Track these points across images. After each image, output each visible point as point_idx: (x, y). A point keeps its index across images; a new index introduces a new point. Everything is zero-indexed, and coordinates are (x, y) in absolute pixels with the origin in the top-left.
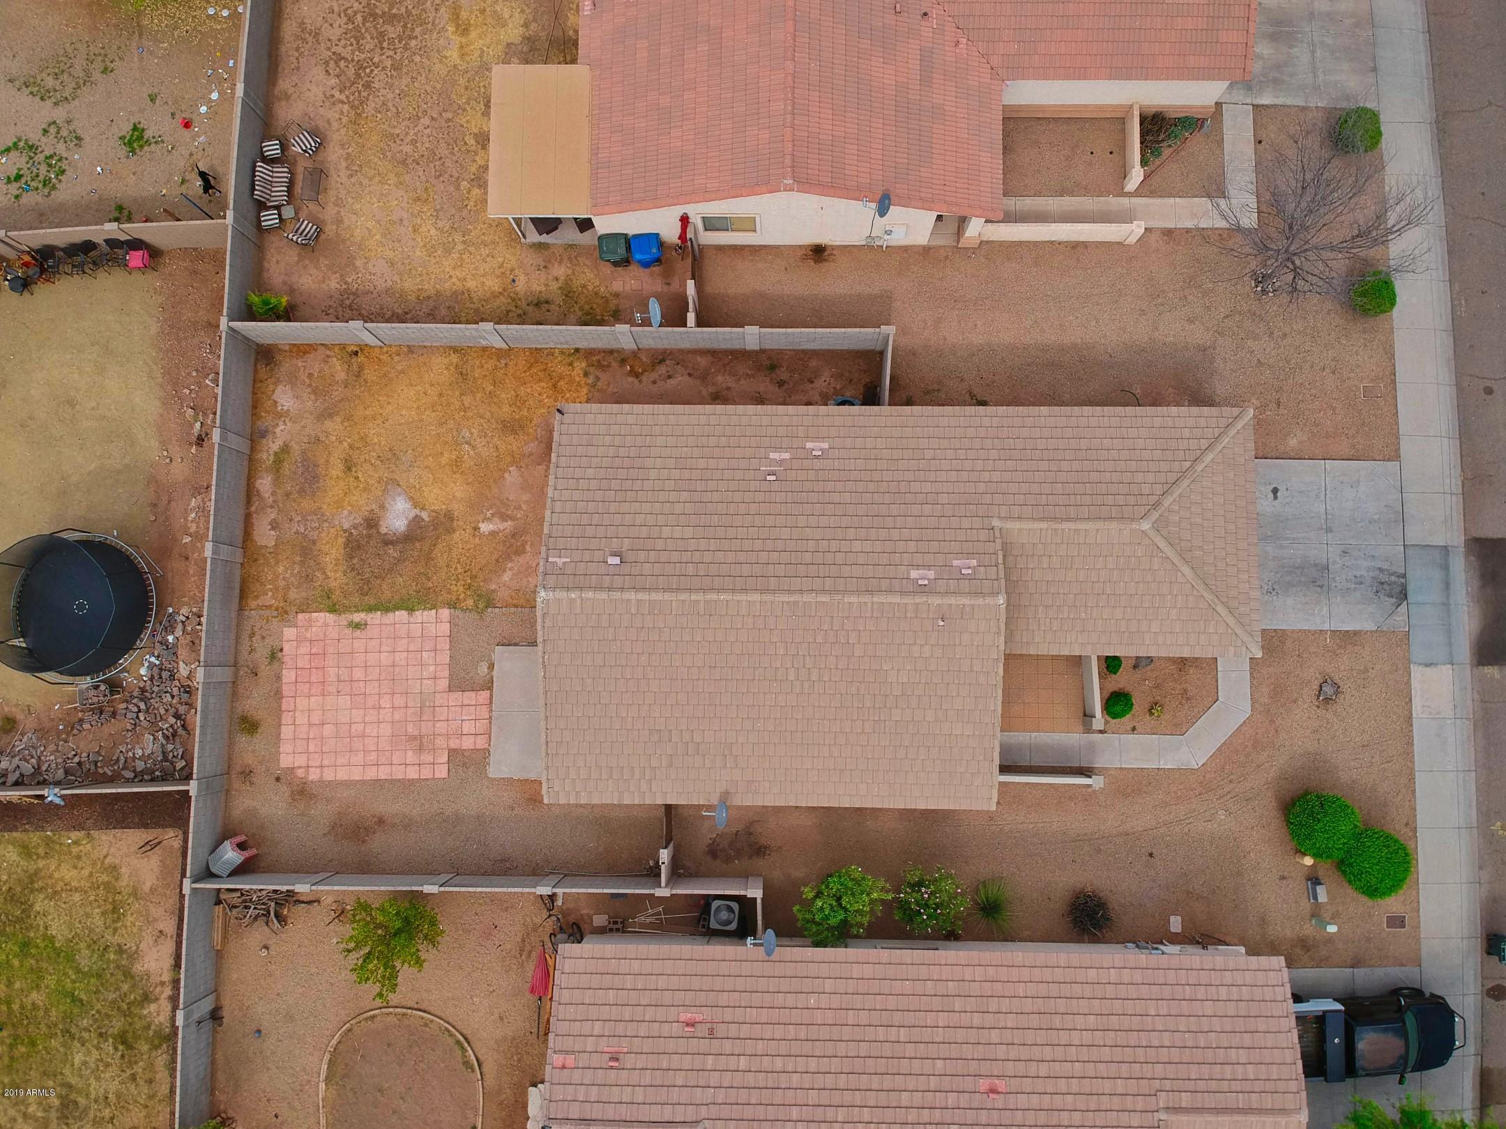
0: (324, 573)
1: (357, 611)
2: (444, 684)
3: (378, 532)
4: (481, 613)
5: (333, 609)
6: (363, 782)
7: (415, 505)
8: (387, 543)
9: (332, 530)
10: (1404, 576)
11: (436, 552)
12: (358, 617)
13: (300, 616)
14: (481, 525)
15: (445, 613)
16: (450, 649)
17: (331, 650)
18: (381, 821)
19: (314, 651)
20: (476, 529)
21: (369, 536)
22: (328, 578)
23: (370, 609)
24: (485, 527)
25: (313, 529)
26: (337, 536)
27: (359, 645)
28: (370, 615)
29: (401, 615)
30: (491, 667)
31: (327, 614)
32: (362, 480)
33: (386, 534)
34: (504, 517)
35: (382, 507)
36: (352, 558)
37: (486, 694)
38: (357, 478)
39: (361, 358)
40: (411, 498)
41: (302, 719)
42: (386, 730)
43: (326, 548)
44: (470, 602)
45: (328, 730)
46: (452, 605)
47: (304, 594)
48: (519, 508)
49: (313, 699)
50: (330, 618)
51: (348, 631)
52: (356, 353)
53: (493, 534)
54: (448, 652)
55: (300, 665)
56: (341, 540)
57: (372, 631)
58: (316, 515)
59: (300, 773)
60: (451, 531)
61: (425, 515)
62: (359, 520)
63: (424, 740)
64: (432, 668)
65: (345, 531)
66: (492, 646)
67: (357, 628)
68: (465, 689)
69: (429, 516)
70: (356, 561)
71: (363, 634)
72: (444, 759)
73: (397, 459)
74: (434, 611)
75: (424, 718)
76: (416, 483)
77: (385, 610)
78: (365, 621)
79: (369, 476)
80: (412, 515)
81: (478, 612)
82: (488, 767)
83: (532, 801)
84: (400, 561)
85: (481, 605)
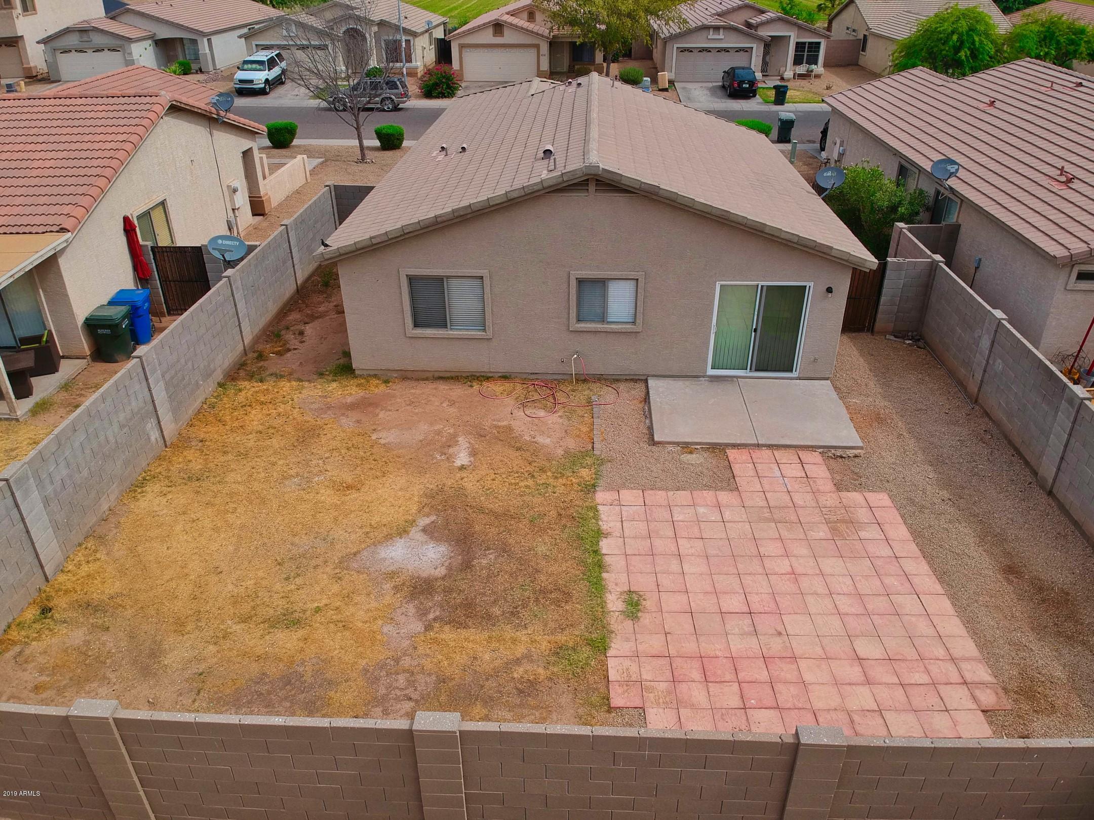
0: (518, 661)
1: (603, 605)
2: (724, 497)
3: (443, 578)
4: (602, 462)
5: (600, 646)
6: (954, 599)
7: (403, 532)
8: (467, 565)
9: (421, 650)
11: (496, 506)
12: (614, 603)
13: (617, 703)
14: (458, 463)
15: (601, 496)
16: (667, 489)
17: (690, 647)
18: (1011, 571)
19: (696, 675)
20: (462, 468)
21: (448, 591)
22: (528, 657)
23: (598, 587)
24: (462, 458)
25: (411, 683)
26: (435, 641)
27: (673, 602)
28: (611, 586)
29: (605, 546)
30: (687, 447)
31: (610, 653)
32: (324, 602)
33: (449, 568)
34: (452, 441)
35: (392, 575)
36: (489, 617)
37: (731, 454)
38: (318, 610)
39: (60, 602)
40: (389, 537)
41: (862, 698)
42: (831, 565)
43: (461, 659)
44: (584, 472)
45: (866, 648)
46: (590, 488)
47: (565, 700)
48: (439, 433)
49: (808, 677)
50: (618, 647)
51: (646, 619)
52: (46, 611)
53: (473, 453)
54: (671, 493)
55: (735, 702)
56: (448, 634)
57: (643, 583)
58: (377, 679)
59: (988, 698)
60: (460, 492)
61: (424, 521)
62: (411, 609)
63: (834, 518)
64: (701, 510)
65: (429, 627)
66: (654, 448)
67: (637, 604)
68: (728, 474)
69: (428, 515)
70: (496, 611)
71: (648, 595)
72: (855, 497)
73: (303, 556)
74: (600, 507)
75: (793, 518)
76: (360, 532)
77: (600, 566)
78: (621, 593)
79: (322, 591)
80: (421, 537)
81: (602, 464)
82: (851, 453)
83: (879, 419)
84: (505, 549)
85: (589, 461)
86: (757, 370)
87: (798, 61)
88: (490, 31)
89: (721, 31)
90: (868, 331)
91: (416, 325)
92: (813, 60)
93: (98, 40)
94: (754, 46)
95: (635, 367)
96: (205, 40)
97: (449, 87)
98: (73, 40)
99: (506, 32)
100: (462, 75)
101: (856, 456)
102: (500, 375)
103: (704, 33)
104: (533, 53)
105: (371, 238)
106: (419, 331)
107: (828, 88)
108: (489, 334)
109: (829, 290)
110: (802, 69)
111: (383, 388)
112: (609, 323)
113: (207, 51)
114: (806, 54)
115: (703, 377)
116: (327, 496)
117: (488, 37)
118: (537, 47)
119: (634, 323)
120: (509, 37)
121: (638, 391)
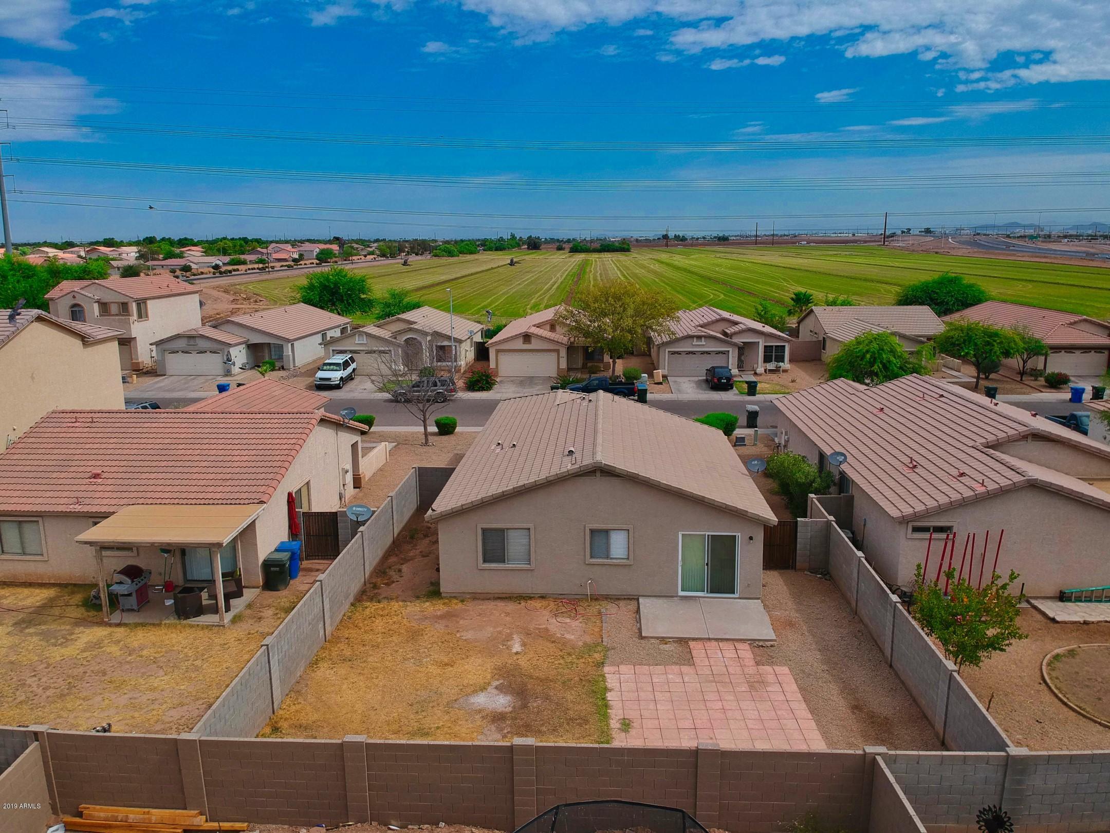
1: (608, 725)
2: (685, 669)
3: (511, 713)
4: (607, 649)
6: (818, 723)
7: (483, 689)
11: (541, 675)
12: (614, 724)
14: (514, 650)
15: (607, 669)
16: (649, 665)
17: (659, 744)
18: (856, 708)
20: (517, 653)
21: (514, 719)
23: (606, 717)
24: (517, 647)
27: (649, 724)
28: (613, 716)
29: (609, 696)
30: (663, 640)
32: (441, 724)
33: (514, 707)
34: (509, 638)
35: (480, 711)
36: (540, 732)
37: (692, 644)
38: (438, 728)
39: (284, 725)
40: (475, 692)
42: (747, 705)
44: (596, 655)
46: (600, 665)
48: (500, 632)
51: (633, 732)
52: (275, 728)
53: (524, 645)
54: (651, 667)
57: (632, 714)
60: (517, 667)
61: (496, 683)
62: (493, 728)
63: (752, 680)
64: (670, 676)
65: (505, 736)
66: (642, 641)
67: (629, 725)
68: (689, 656)
69: (498, 680)
70: (544, 729)
71: (635, 721)
72: (768, 669)
73: (424, 701)
74: (606, 675)
75: (727, 680)
76: (457, 689)
77: (607, 706)
78: (619, 720)
79: (439, 719)
80: (495, 692)
81: (607, 651)
82: (769, 644)
83: (790, 624)
84: (547, 698)
85: (599, 649)
86: (711, 592)
87: (767, 359)
88: (521, 340)
89: (703, 339)
90: (792, 568)
91: (485, 561)
92: (781, 359)
93: (202, 344)
94: (730, 350)
95: (630, 590)
96: (290, 345)
97: (488, 382)
98: (182, 344)
99: (533, 340)
100: (497, 372)
101: (772, 646)
102: (539, 595)
103: (689, 341)
104: (554, 355)
105: (462, 505)
106: (487, 565)
107: (793, 381)
108: (533, 566)
109: (751, 538)
110: (771, 366)
111: (460, 605)
112: (611, 558)
113: (290, 353)
114: (774, 354)
115: (676, 597)
116: (434, 670)
117: (519, 344)
118: (558, 351)
119: (628, 559)
120: (535, 344)
121: (632, 606)
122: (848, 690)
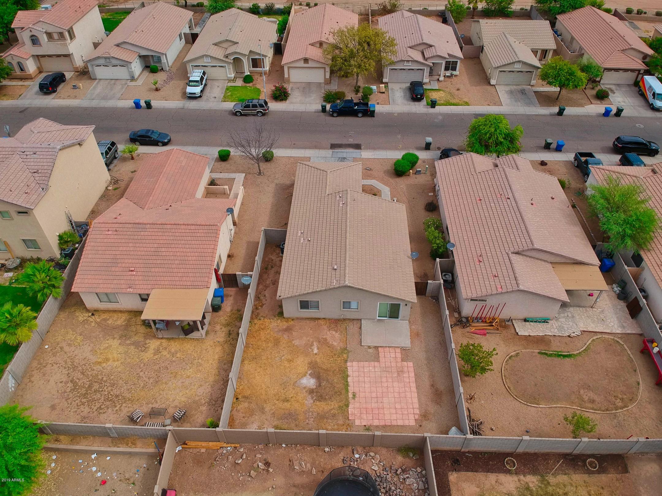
0: (332, 410)
1: (348, 396)
2: (376, 364)
3: (315, 389)
4: (349, 352)
5: (347, 406)
6: (418, 393)
7: (305, 375)
8: (320, 386)
9: (313, 407)
10: (339, 158)
11: (325, 367)
12: (350, 395)
13: (350, 418)
15: (349, 364)
16: (363, 362)
17: (364, 406)
18: (432, 386)
19: (365, 412)
20: (316, 354)
21: (317, 392)
22: (334, 408)
23: (347, 391)
24: (316, 351)
25: (312, 415)
26: (316, 405)
27: (362, 395)
28: (350, 391)
29: (349, 379)
30: (369, 347)
31: (349, 407)
32: (293, 395)
33: (316, 386)
34: (312, 345)
35: (305, 388)
36: (325, 399)
37: (380, 349)
38: (292, 397)
39: (240, 397)
40: (302, 377)
41: (394, 417)
42: (396, 384)
43: (321, 409)
44: (345, 355)
45: (398, 406)
46: (346, 361)
47: (341, 418)
48: (309, 341)
49: (385, 412)
50: (351, 406)
51: (356, 399)
52: (237, 399)
53: (318, 349)
55: (371, 418)
56: (318, 403)
57: (356, 390)
58: (306, 413)
59: (417, 417)
60: (316, 362)
61: (309, 372)
62: (310, 397)
63: (399, 370)
64: (371, 368)
65: (314, 402)
66: (362, 347)
67: (355, 395)
68: (378, 356)
69: (310, 370)
70: (327, 397)
71: (357, 393)
72: (405, 363)
73: (285, 382)
74: (348, 368)
75: (390, 371)
76: (296, 375)
77: (348, 385)
78: (352, 393)
79: (291, 393)
80: (309, 377)
81: (349, 353)
82: (407, 348)
83: (418, 335)
84: (327, 381)
85: (346, 352)
86: (390, 318)
87: (447, 69)
88: (303, 62)
89: (410, 62)
90: (424, 296)
91: (301, 308)
92: (454, 69)
94: (425, 68)
95: (358, 317)
96: (164, 56)
97: (285, 95)
98: (102, 61)
99: (310, 62)
100: (289, 80)
101: (408, 350)
102: (322, 318)
103: (402, 63)
104: (322, 71)
106: (302, 310)
107: (458, 90)
108: (320, 311)
109: (406, 305)
110: (448, 73)
111: (292, 322)
112: (351, 309)
113: (165, 61)
114: (451, 66)
115: (376, 320)
116: (286, 364)
117: (302, 64)
118: (325, 68)
120: (311, 64)
121: (359, 322)
122: (432, 376)
